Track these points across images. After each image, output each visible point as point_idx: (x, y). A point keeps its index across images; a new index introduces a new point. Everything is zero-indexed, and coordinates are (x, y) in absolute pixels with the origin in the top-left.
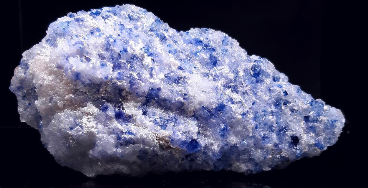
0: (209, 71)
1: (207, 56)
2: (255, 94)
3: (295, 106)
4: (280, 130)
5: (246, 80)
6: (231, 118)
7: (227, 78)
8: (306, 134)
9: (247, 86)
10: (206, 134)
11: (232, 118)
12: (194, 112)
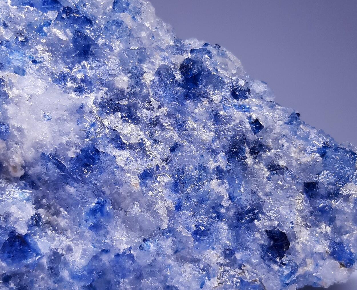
0: (71, 69)
1: (66, 34)
2: (181, 125)
3: (280, 157)
4: (239, 216)
5: (159, 93)
6: (116, 184)
7: (110, 86)
8: (310, 227)
9: (160, 107)
10: (56, 223)
11: (118, 183)
12: (24, 167)
